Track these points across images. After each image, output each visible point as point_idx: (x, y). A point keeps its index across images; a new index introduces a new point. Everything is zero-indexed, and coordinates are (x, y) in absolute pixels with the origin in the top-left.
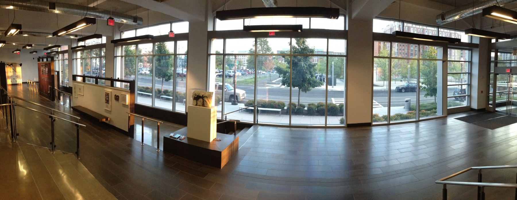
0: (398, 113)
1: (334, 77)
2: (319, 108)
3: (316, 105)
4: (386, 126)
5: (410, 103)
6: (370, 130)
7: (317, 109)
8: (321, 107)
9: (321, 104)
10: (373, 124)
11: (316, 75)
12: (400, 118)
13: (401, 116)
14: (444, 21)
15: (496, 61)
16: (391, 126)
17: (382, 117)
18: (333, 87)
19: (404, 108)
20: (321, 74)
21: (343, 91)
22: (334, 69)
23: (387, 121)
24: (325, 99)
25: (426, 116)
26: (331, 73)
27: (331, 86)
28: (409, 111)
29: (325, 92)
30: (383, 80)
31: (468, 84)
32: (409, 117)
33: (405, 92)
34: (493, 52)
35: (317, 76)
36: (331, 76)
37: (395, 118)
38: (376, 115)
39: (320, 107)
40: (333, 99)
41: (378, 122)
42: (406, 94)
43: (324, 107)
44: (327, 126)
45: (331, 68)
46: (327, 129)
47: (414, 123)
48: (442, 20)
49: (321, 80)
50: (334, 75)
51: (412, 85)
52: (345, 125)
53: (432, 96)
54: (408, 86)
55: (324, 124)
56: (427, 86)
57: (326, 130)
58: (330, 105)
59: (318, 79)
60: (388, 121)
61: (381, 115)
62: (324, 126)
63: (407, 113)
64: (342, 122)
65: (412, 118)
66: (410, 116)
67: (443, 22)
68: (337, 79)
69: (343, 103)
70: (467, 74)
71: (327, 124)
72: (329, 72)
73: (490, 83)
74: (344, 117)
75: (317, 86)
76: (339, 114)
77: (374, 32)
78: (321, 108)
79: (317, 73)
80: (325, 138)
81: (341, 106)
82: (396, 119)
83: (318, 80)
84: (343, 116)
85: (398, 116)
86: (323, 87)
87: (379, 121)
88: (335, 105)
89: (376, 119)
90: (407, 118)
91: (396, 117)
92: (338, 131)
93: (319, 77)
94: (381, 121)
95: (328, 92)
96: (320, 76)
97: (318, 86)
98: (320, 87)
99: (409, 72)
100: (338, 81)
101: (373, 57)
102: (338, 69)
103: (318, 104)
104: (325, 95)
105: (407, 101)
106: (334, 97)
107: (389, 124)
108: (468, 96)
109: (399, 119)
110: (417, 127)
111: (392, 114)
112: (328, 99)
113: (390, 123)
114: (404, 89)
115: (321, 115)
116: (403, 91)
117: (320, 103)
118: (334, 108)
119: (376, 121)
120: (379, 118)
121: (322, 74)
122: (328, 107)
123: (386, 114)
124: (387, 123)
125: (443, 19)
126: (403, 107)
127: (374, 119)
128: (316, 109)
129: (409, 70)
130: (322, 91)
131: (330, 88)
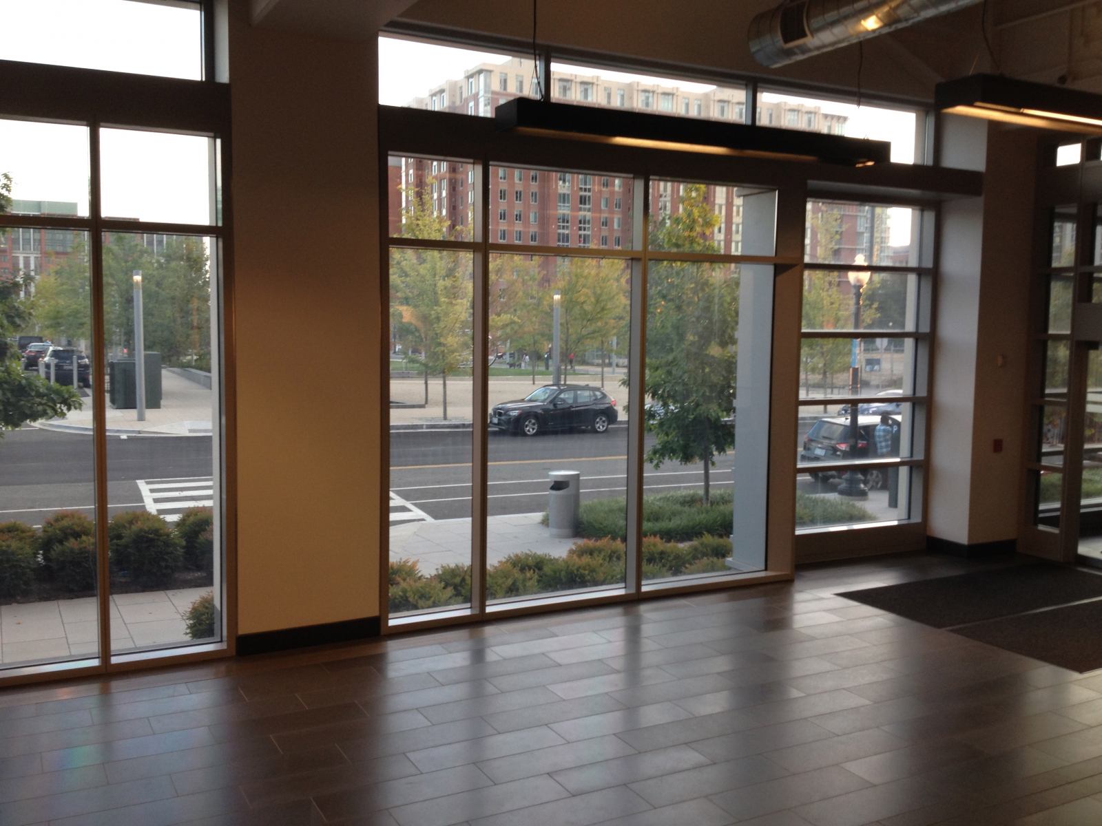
0: (518, 551)
1: (146, 356)
2: (57, 548)
3: (40, 534)
4: (462, 634)
5: (577, 497)
6: (377, 663)
7: (45, 559)
8: (72, 544)
9: (65, 523)
10: (392, 623)
11: (34, 347)
12: (539, 581)
13: (540, 569)
14: (798, 47)
15: (1086, 269)
16: (489, 631)
17: (439, 578)
18: (141, 418)
19: (545, 522)
20: (64, 341)
21: (210, 438)
22: (148, 313)
23: (468, 599)
24: (90, 488)
25: (670, 568)
26: (129, 334)
27: (132, 414)
28: (581, 542)
29: (91, 449)
30: (419, 375)
31: (914, 401)
32: (582, 576)
33: (542, 433)
34: (1066, 218)
35: (41, 353)
36: (131, 353)
37: (510, 581)
38: (408, 571)
39: (61, 542)
40: (143, 487)
41: (416, 607)
42: (550, 443)
43: (88, 542)
44: (115, 660)
45: (126, 310)
46: (116, 685)
47: (617, 611)
48: (786, 40)
49: (64, 378)
50: (147, 348)
51: (575, 398)
52: (224, 646)
53: (687, 458)
54: (553, 402)
55: (95, 648)
56: (665, 405)
57: (105, 692)
58: (131, 523)
59: (42, 371)
60: (476, 603)
61: (427, 570)
62: (95, 663)
63: (571, 552)
64: (201, 625)
65: (603, 583)
66: (593, 571)
67: (789, 53)
68: (164, 372)
69: (210, 509)
70: (909, 343)
71: (115, 646)
72: (114, 332)
73: (1043, 395)
74: (215, 592)
75: (34, 417)
76: (179, 576)
77: (383, 106)
78: (72, 551)
79: (40, 339)
80: (107, 746)
81: (195, 525)
82: (513, 590)
83: (48, 378)
84: (208, 582)
85: (522, 570)
86: (79, 419)
87: (421, 603)
88: (157, 525)
89: (404, 591)
90: (574, 579)
91: (516, 573)
92: (182, 688)
93: (54, 361)
94: (434, 605)
95: (110, 448)
96: (55, 354)
97: (44, 414)
98: (56, 422)
99: (557, 332)
100: (170, 380)
101: (386, 242)
102: (169, 310)
103: (49, 524)
104: (90, 463)
105: (558, 485)
106: (151, 474)
107: (479, 621)
108: (912, 465)
109: (529, 584)
110: (633, 634)
111: (494, 559)
112: (112, 487)
113: (489, 610)
114: (536, 416)
115: (71, 591)
116: (530, 429)
117: (60, 517)
118: (152, 540)
119: (405, 604)
120: (419, 584)
121: (69, 343)
122: (119, 537)
123: (463, 557)
124: (467, 612)
125: (793, 30)
126: (538, 516)
127: (393, 591)
128: (35, 555)
129: (558, 316)
130: (71, 442)
131: (120, 421)
